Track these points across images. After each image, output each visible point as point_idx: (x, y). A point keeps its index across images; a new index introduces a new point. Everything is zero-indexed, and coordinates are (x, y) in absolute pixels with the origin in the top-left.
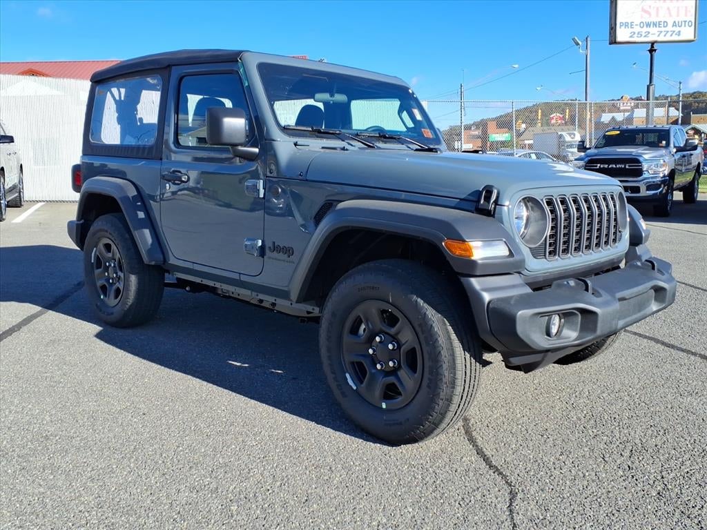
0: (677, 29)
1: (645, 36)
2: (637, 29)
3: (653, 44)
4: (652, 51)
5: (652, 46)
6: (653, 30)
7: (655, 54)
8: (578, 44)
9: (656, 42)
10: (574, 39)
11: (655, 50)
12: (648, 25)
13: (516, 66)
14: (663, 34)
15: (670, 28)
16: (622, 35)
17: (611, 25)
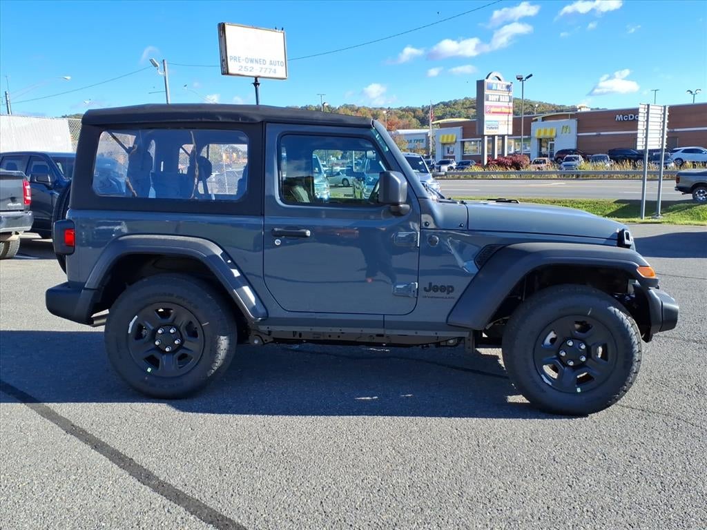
0: (273, 67)
1: (251, 71)
2: (243, 64)
3: (256, 78)
4: (256, 84)
5: (256, 80)
6: (254, 65)
7: (259, 87)
8: (156, 65)
9: (259, 77)
10: (151, 60)
11: (259, 84)
12: (252, 61)
13: (69, 78)
14: (264, 70)
15: (267, 65)
16: (233, 68)
17: (221, 57)
